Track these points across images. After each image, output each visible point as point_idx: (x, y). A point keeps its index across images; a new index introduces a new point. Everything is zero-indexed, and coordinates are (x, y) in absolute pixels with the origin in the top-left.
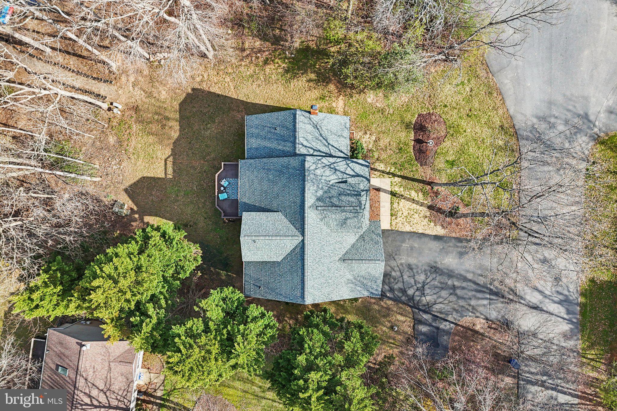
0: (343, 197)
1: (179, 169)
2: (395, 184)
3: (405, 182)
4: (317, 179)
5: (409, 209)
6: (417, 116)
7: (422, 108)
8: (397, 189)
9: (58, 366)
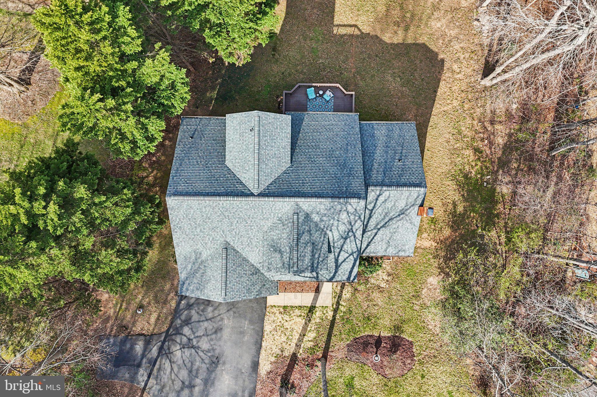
0: (309, 248)
1: (344, 42)
2: (325, 312)
3: (327, 324)
5: (293, 330)
6: (410, 339)
7: (421, 346)
8: (318, 314)
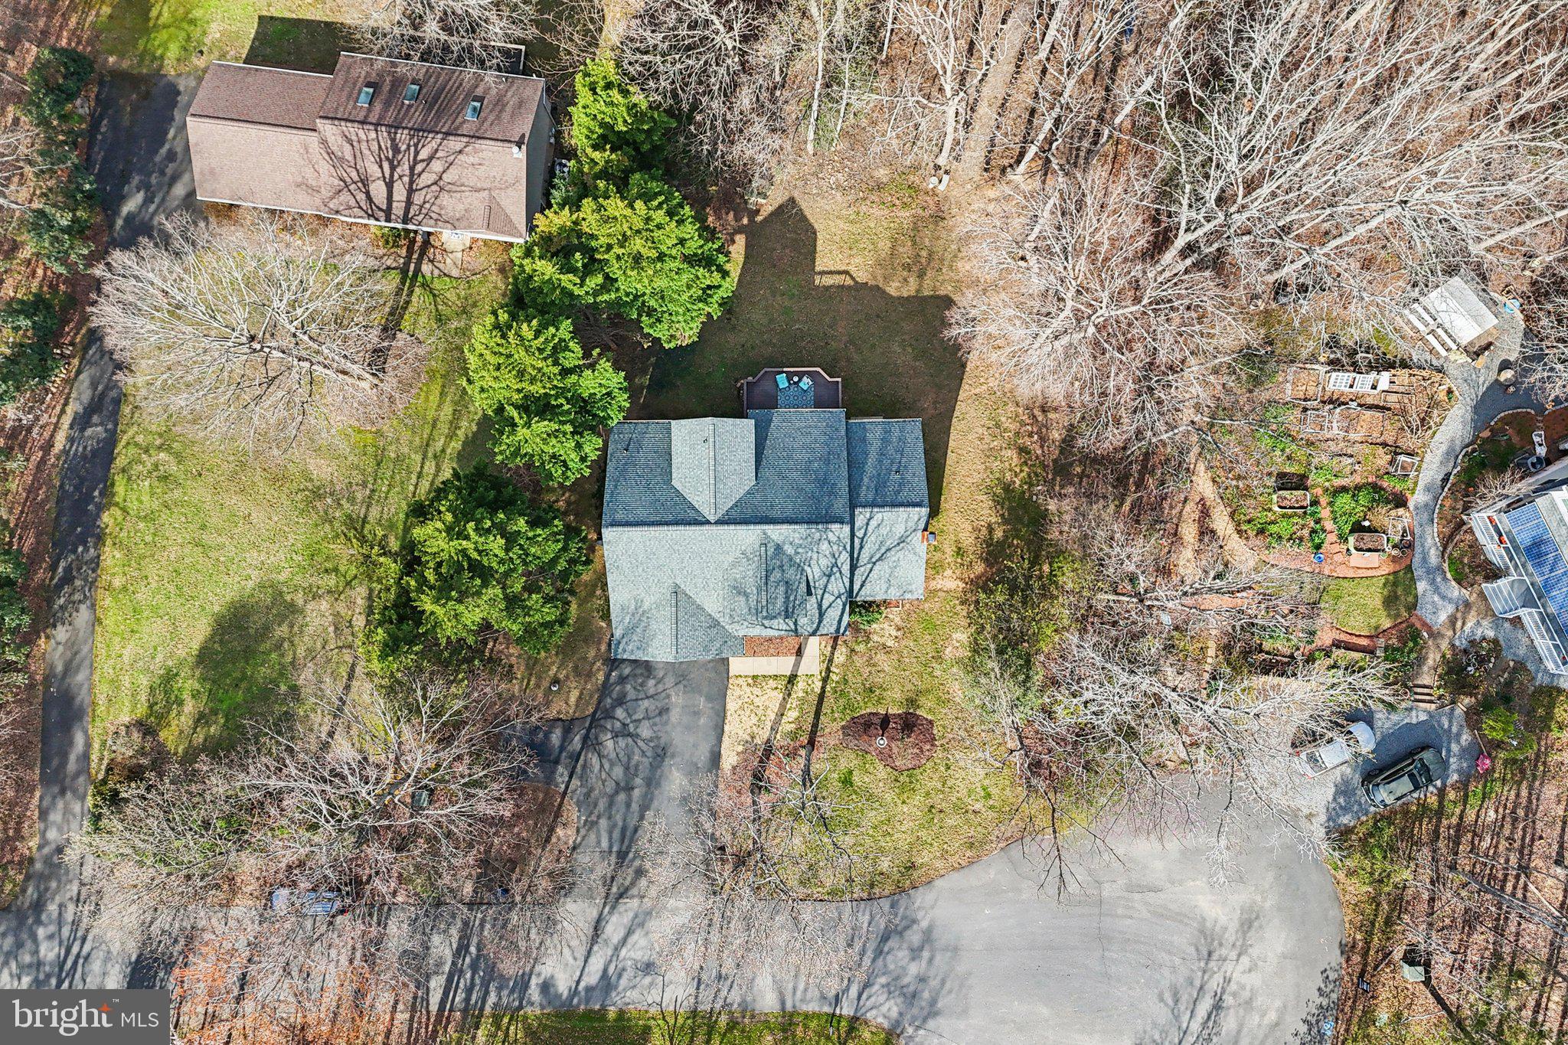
0: (782, 589)
1: (830, 297)
2: (810, 682)
3: (813, 699)
4: (814, 544)
5: (767, 707)
6: (929, 717)
7: (944, 726)
8: (800, 686)
9: (481, 99)
